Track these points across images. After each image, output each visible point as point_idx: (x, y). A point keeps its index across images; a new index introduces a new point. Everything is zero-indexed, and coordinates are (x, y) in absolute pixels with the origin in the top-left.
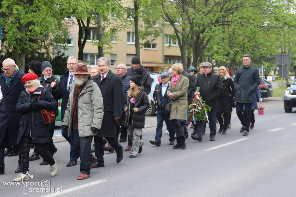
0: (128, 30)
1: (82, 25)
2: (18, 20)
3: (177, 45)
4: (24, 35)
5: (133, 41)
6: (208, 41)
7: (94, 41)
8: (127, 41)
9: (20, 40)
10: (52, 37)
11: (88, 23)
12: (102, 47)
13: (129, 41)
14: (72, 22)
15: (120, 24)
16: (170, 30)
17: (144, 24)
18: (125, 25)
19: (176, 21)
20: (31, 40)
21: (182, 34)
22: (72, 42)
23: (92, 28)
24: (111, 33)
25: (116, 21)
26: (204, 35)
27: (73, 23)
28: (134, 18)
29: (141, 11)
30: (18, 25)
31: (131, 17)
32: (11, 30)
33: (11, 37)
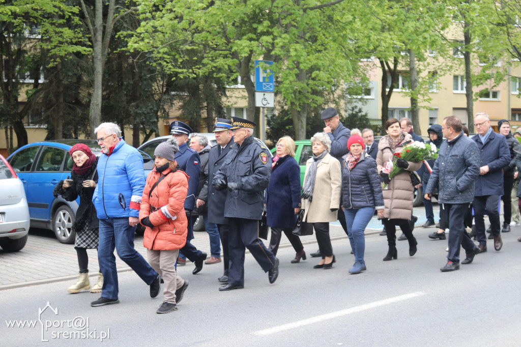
0: (457, 73)
1: (387, 68)
2: (297, 64)
4: (304, 85)
5: (462, 89)
7: (404, 91)
8: (454, 89)
9: (300, 92)
10: (344, 86)
11: (396, 64)
12: (416, 99)
13: (457, 89)
15: (444, 64)
17: (481, 62)
18: (452, 66)
20: (315, 92)
22: (373, 93)
23: (400, 72)
24: (429, 78)
25: (437, 60)
27: (373, 66)
28: (464, 55)
29: (475, 44)
30: (296, 71)
31: (459, 53)
32: (287, 79)
33: (287, 89)
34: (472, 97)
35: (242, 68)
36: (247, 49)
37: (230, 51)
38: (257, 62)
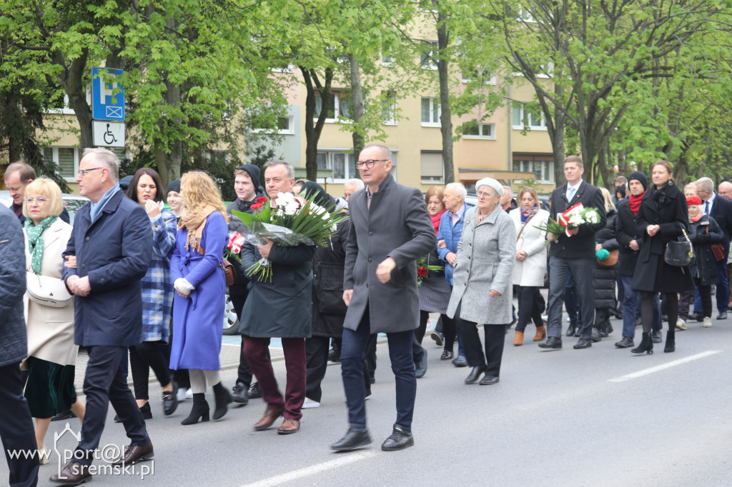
0: (425, 94)
1: (314, 84)
2: (164, 75)
3: (543, 128)
4: (177, 111)
5: (435, 120)
6: (617, 117)
7: (342, 121)
8: (422, 121)
9: (170, 122)
10: (242, 112)
11: (329, 77)
12: (362, 135)
13: (427, 120)
14: (290, 78)
15: (405, 80)
16: (525, 93)
17: (464, 78)
18: (418, 83)
19: (540, 68)
20: (194, 123)
21: (555, 102)
22: (292, 125)
23: (337, 91)
24: (383, 101)
25: (396, 72)
26: (608, 102)
27: (292, 80)
28: (438, 65)
29: (454, 47)
30: (163, 87)
31: (430, 61)
32: (147, 99)
33: (148, 116)
34: (451, 134)
35: (70, 80)
36: (77, 48)
37: (48, 50)
38: (96, 70)
